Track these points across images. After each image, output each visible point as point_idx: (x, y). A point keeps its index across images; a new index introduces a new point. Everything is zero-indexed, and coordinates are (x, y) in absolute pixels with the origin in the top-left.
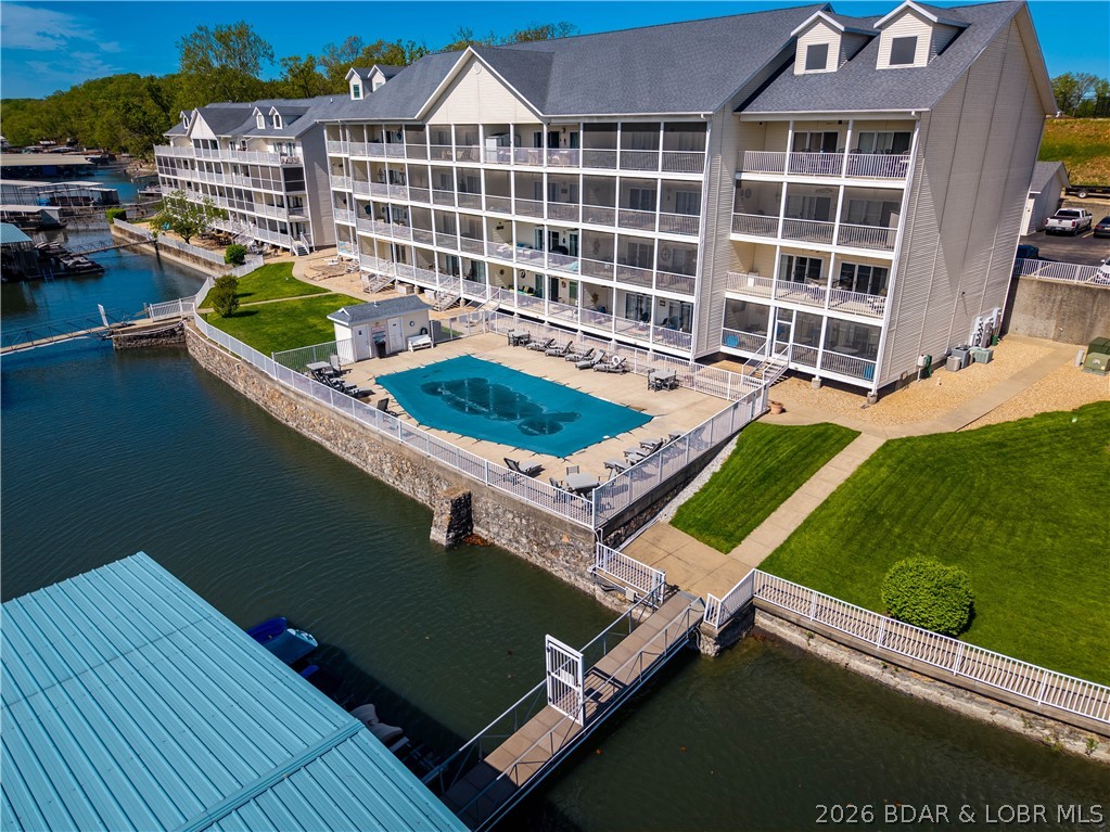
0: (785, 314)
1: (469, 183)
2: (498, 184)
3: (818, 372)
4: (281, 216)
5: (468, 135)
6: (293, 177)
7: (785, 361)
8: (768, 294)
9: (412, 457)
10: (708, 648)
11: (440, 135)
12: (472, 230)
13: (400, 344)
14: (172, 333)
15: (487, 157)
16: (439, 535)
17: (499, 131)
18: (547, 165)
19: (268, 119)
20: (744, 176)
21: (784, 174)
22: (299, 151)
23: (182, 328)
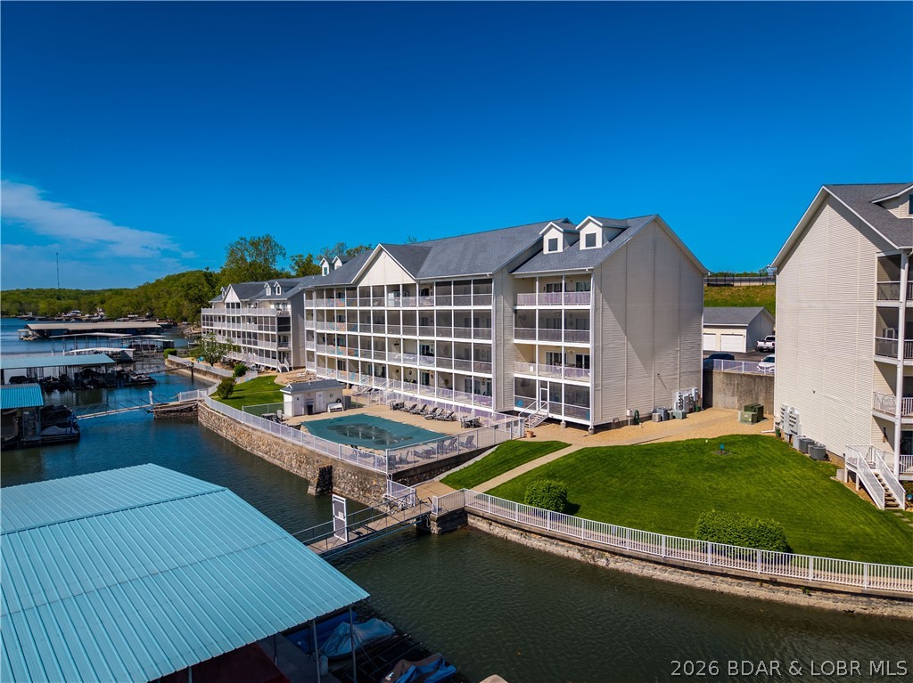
0: (543, 384)
1: (379, 318)
2: (394, 317)
3: (563, 418)
4: (273, 347)
5: (379, 291)
6: (283, 323)
7: (546, 413)
8: (535, 373)
9: (307, 452)
10: (435, 529)
11: (365, 291)
12: (380, 345)
13: (323, 407)
14: (190, 409)
15: (390, 304)
16: (312, 490)
17: (394, 289)
18: (418, 305)
19: (273, 289)
20: (518, 307)
21: (536, 303)
22: (289, 307)
23: (196, 407)
